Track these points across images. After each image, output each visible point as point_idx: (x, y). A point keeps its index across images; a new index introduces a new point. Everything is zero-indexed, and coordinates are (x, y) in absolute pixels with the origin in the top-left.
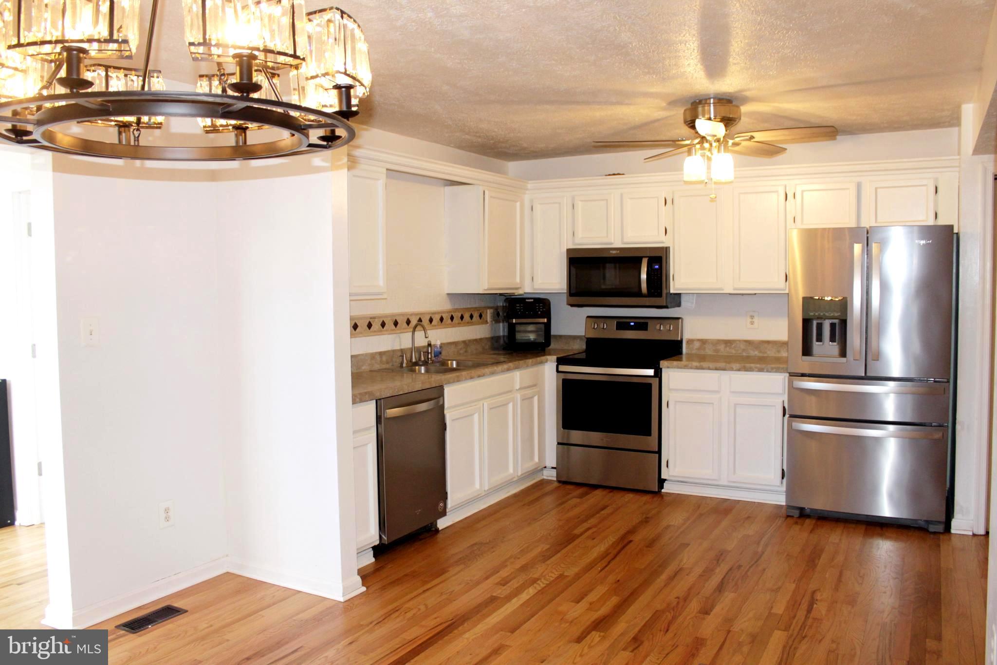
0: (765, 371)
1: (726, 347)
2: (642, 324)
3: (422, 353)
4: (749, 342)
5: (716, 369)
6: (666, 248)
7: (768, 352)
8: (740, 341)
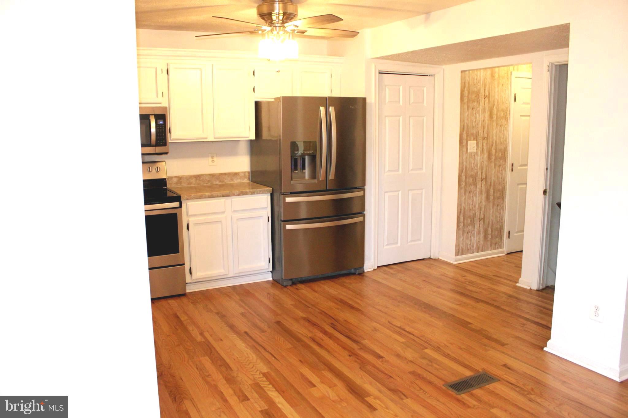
1: (196, 180)
5: (223, 196)
7: (225, 181)
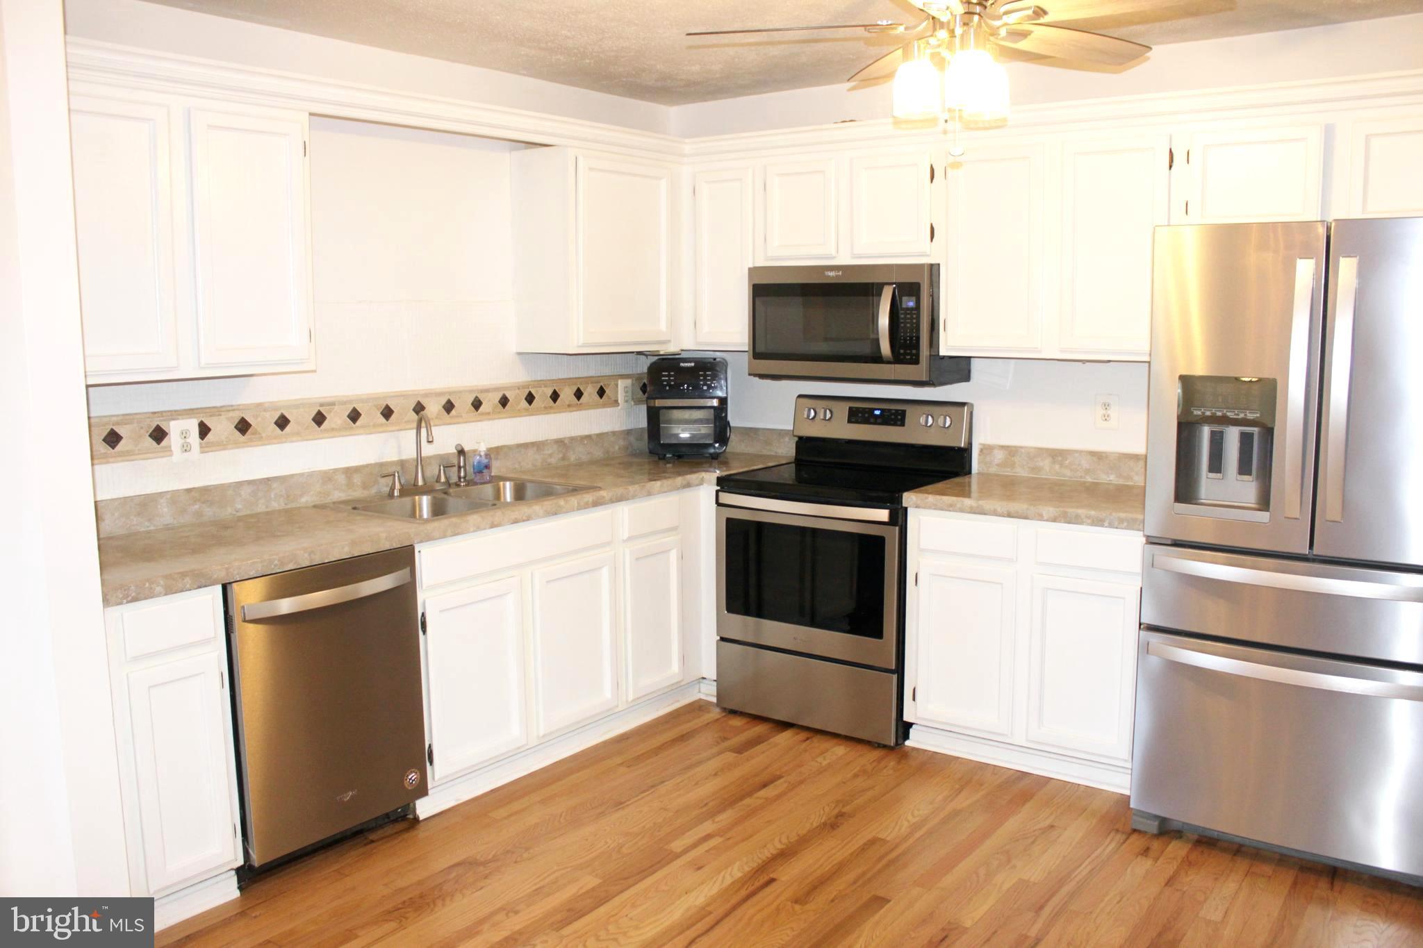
0: (1106, 524)
1: (1054, 462)
2: (894, 414)
3: (442, 467)
4: (1098, 456)
5: (1009, 515)
6: (932, 266)
8: (1080, 452)
